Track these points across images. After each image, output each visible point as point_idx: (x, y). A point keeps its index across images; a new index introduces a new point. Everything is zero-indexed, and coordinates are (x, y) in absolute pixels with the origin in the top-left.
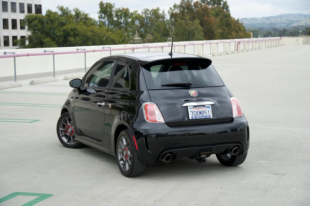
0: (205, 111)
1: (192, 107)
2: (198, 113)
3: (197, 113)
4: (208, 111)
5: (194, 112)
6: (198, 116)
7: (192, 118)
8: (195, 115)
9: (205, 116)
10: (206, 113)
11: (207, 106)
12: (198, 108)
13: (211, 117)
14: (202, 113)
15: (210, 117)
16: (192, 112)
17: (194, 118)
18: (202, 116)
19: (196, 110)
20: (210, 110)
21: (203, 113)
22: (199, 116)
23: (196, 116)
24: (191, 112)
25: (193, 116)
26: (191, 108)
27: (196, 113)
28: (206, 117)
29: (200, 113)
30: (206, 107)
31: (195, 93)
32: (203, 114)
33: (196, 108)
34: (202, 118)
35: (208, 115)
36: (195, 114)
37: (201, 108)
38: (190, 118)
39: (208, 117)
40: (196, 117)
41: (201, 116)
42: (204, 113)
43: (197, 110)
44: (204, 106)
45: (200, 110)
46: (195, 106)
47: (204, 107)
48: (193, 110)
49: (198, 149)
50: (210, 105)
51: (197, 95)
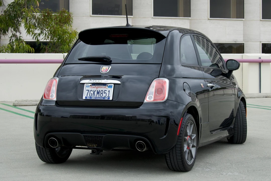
0: (105, 91)
1: (90, 84)
2: (96, 93)
3: (94, 92)
4: (109, 91)
5: (91, 91)
6: (94, 96)
7: (86, 97)
8: (91, 95)
9: (103, 96)
10: (105, 94)
11: (109, 85)
12: (97, 86)
13: (111, 99)
14: (100, 93)
15: (109, 98)
16: (89, 90)
17: (89, 98)
18: (100, 96)
19: (94, 88)
20: (112, 90)
21: (101, 93)
22: (96, 96)
23: (92, 96)
24: (87, 90)
25: (88, 96)
26: (89, 86)
27: (92, 93)
28: (104, 98)
29: (98, 93)
30: (107, 86)
31: (107, 70)
32: (101, 95)
33: (94, 86)
34: (99, 99)
35: (107, 95)
36: (92, 94)
37: (101, 86)
38: (84, 98)
39: (106, 99)
40: (91, 98)
41: (98, 96)
42: (103, 93)
43: (95, 89)
44: (105, 84)
45: (99, 89)
46: (94, 84)
47: (104, 86)
48: (90, 89)
49: (83, 136)
50: (113, 85)
51: (108, 71)
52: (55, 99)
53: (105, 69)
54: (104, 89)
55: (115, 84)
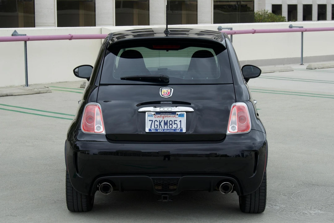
0: (174, 121)
1: (153, 113)
2: (162, 124)
3: (160, 123)
4: (180, 121)
5: (156, 122)
6: (161, 128)
7: (150, 130)
8: (156, 127)
9: (173, 128)
10: (176, 125)
11: (179, 113)
12: (163, 116)
13: (184, 130)
14: (168, 124)
15: (182, 130)
16: (152, 121)
17: (154, 130)
18: (168, 128)
19: (159, 118)
20: (184, 120)
21: (170, 124)
22: (163, 128)
23: (158, 128)
24: (150, 120)
25: (153, 127)
26: (152, 116)
27: (158, 123)
28: (175, 130)
29: (166, 124)
30: (177, 114)
31: (169, 93)
32: (171, 126)
33: (159, 115)
34: (168, 131)
35: (179, 127)
36: (157, 125)
37: (169, 115)
38: (147, 130)
39: (178, 131)
40: (157, 130)
41: (166, 128)
42: (173, 124)
43: (161, 119)
44: (174, 113)
45: (166, 119)
46: (158, 113)
47: (173, 115)
48: (153, 119)
49: (152, 179)
50: (185, 113)
51: (171, 95)
52: (104, 132)
53: (165, 92)
54: (173, 119)
55: (187, 112)
